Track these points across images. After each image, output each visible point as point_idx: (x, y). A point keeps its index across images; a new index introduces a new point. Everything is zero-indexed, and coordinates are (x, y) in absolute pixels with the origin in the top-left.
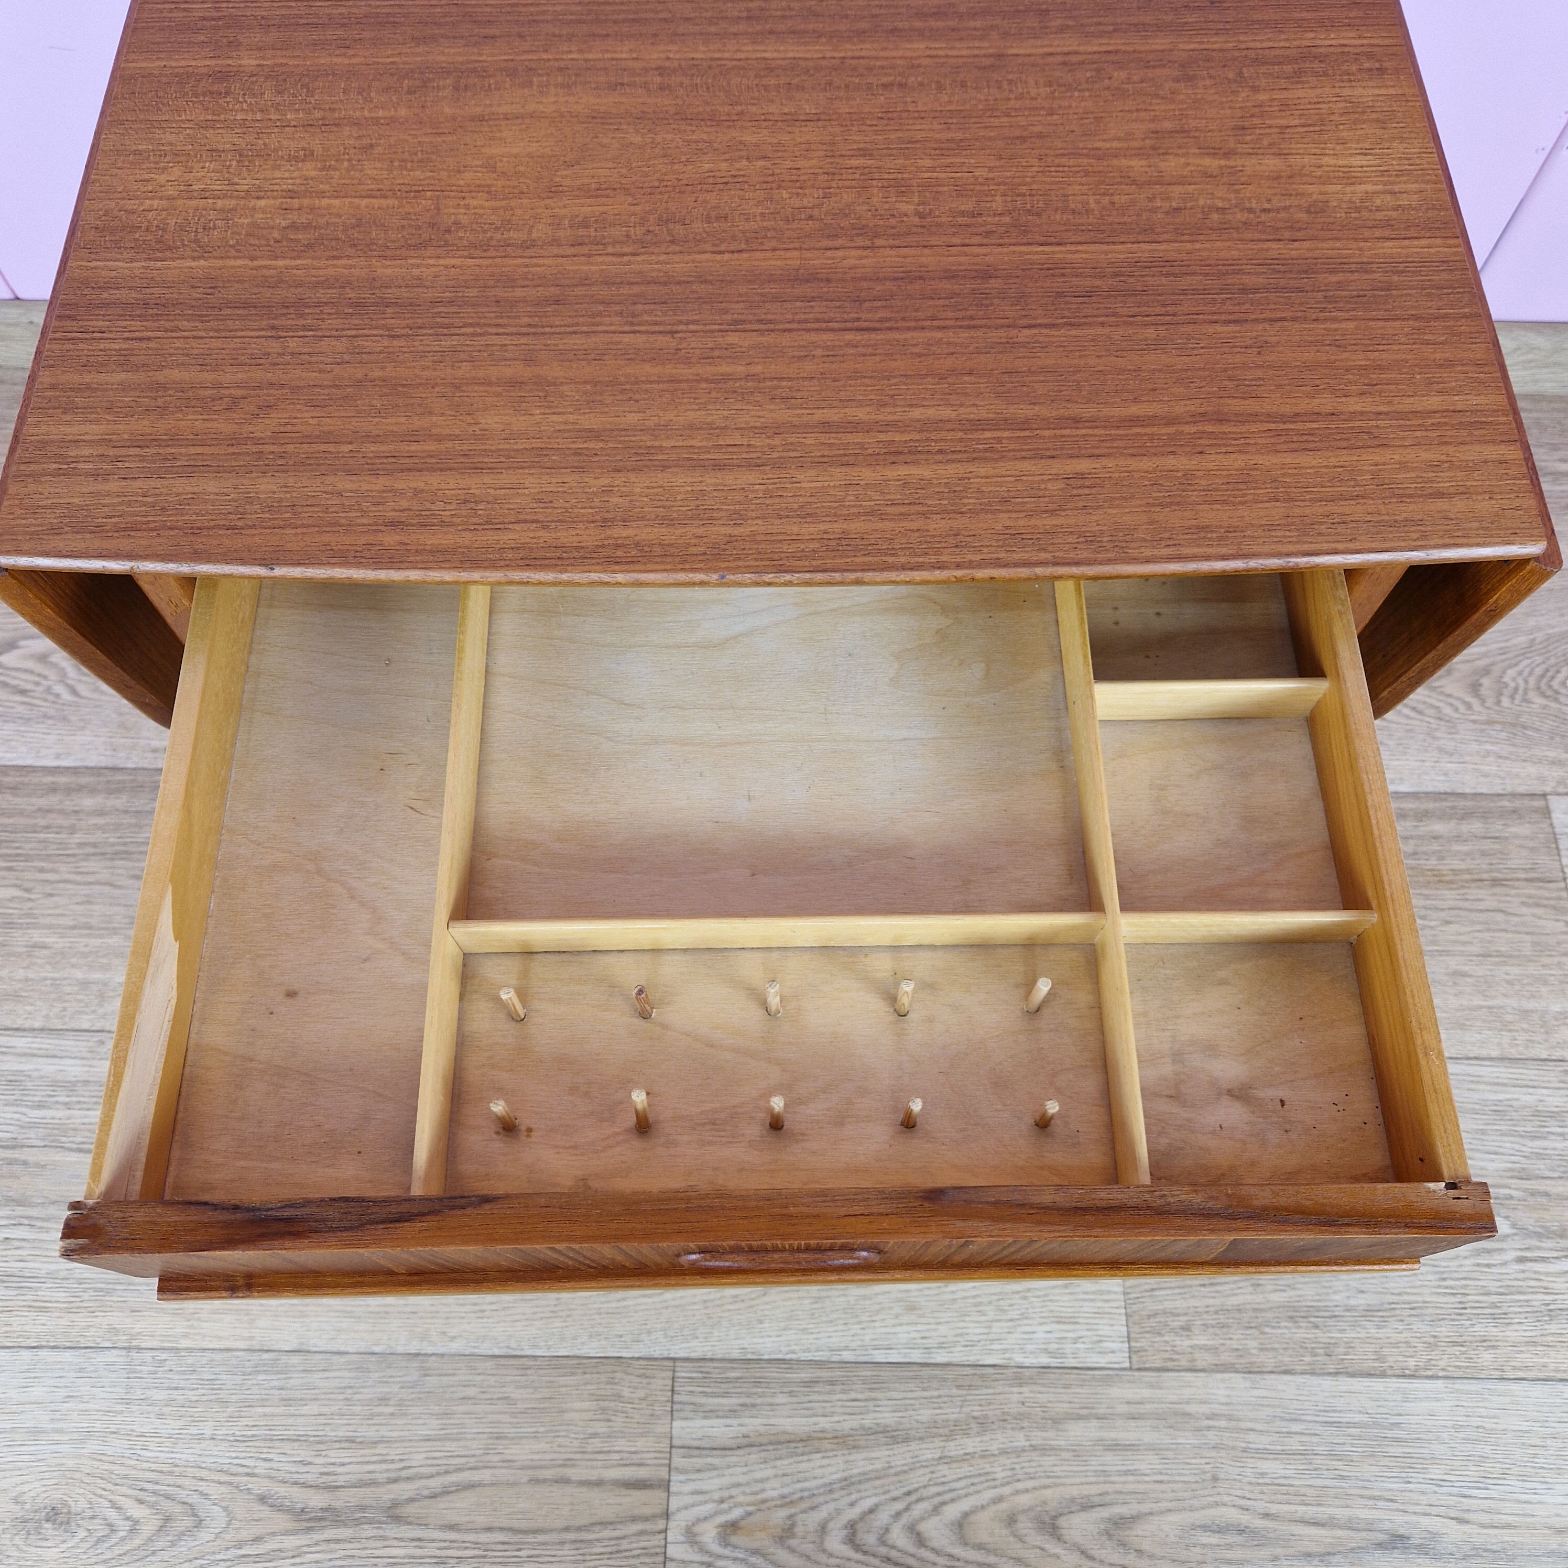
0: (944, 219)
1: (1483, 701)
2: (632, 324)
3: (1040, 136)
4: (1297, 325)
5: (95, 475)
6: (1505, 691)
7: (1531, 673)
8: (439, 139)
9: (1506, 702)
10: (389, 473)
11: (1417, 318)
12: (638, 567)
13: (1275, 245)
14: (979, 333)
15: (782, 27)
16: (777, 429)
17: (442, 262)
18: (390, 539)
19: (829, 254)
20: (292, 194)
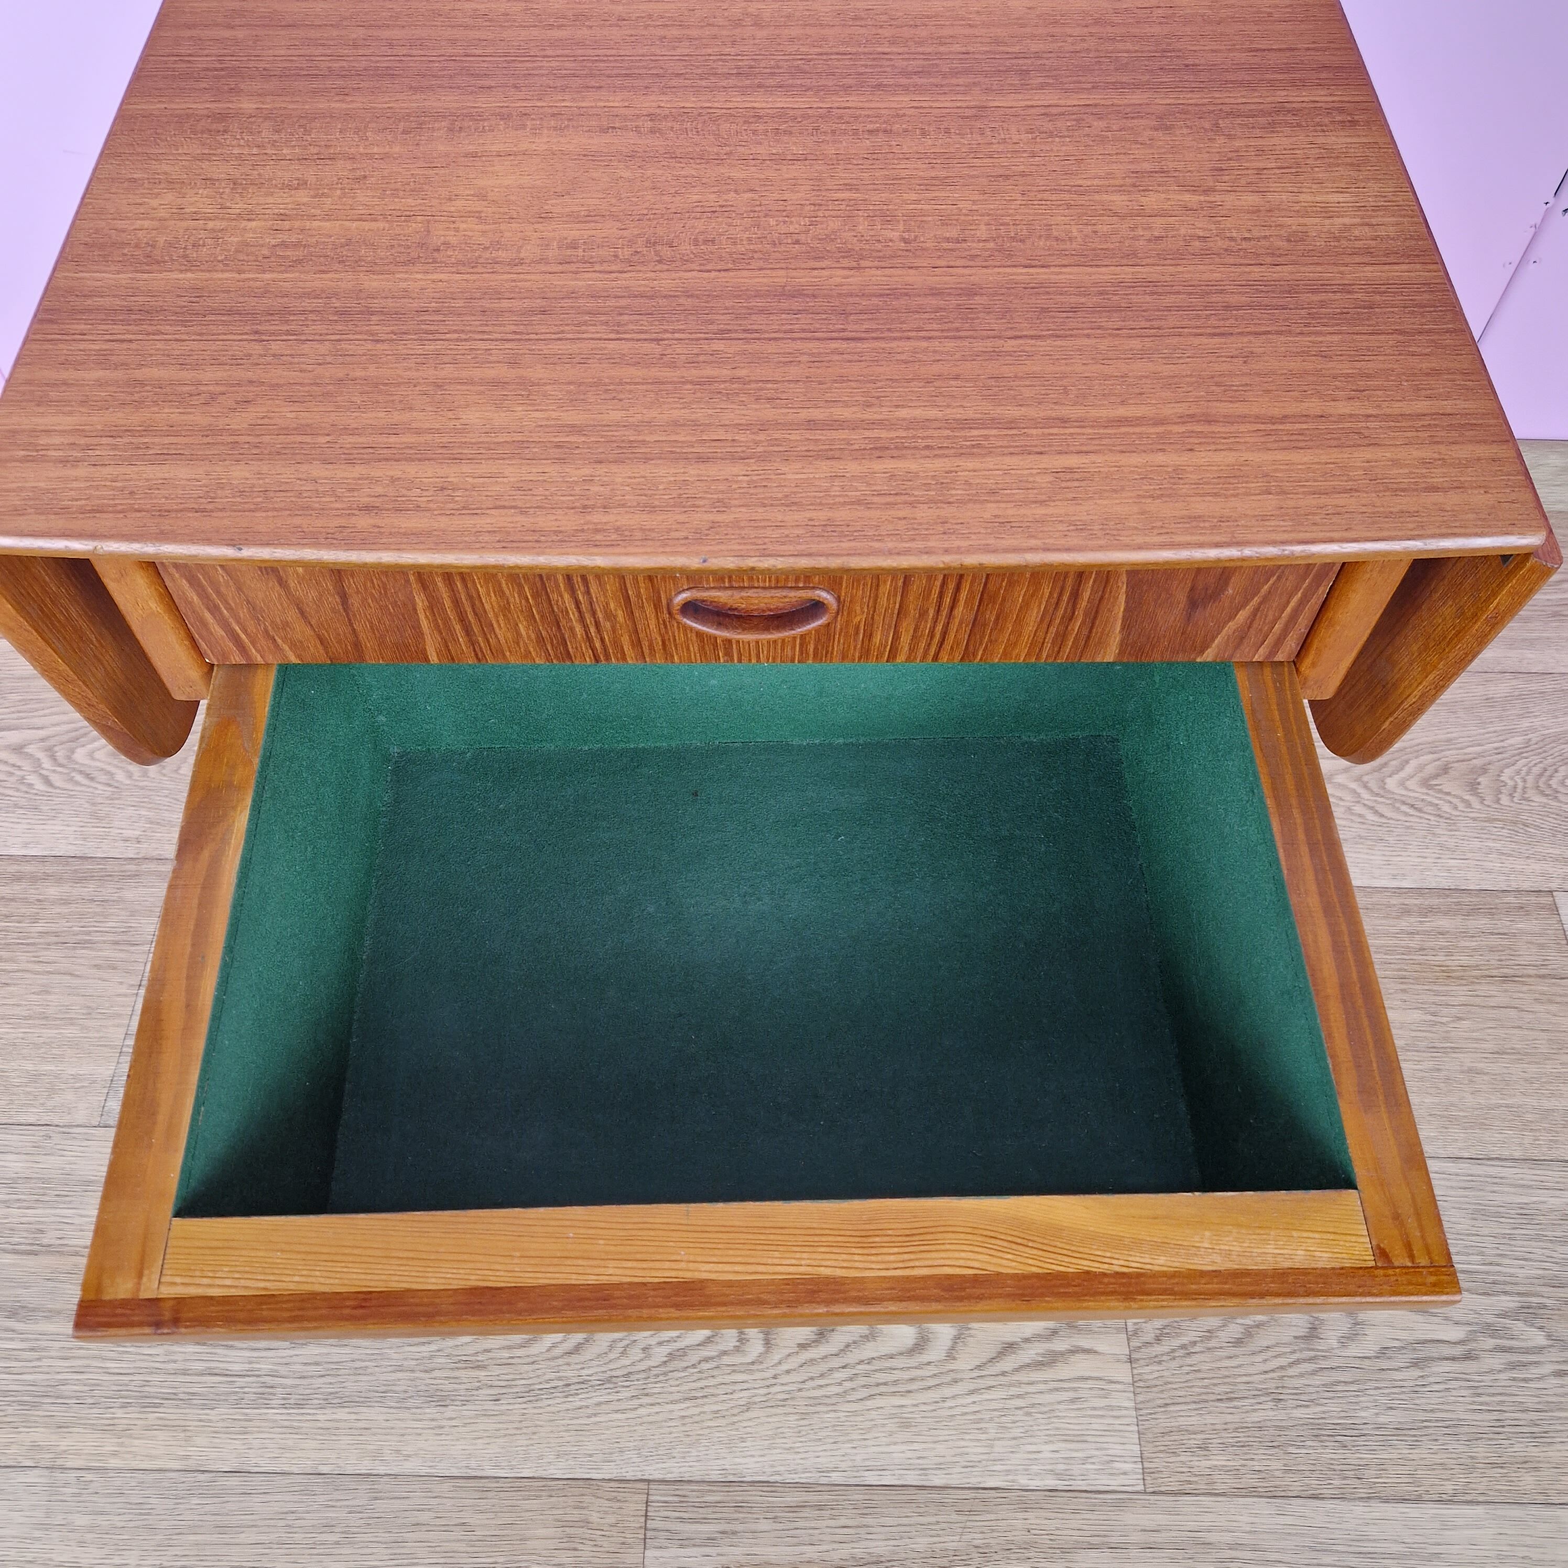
0: (929, 245)
1: (1482, 800)
2: (618, 332)
3: (1023, 174)
4: (1282, 338)
5: (64, 462)
6: (1504, 790)
7: (1528, 773)
8: (431, 172)
9: (1505, 800)
10: (366, 462)
11: (1401, 332)
12: (617, 550)
13: (1256, 269)
14: (966, 343)
15: (771, 82)
16: (763, 427)
17: (430, 277)
18: (363, 522)
19: (815, 273)
20: (283, 217)
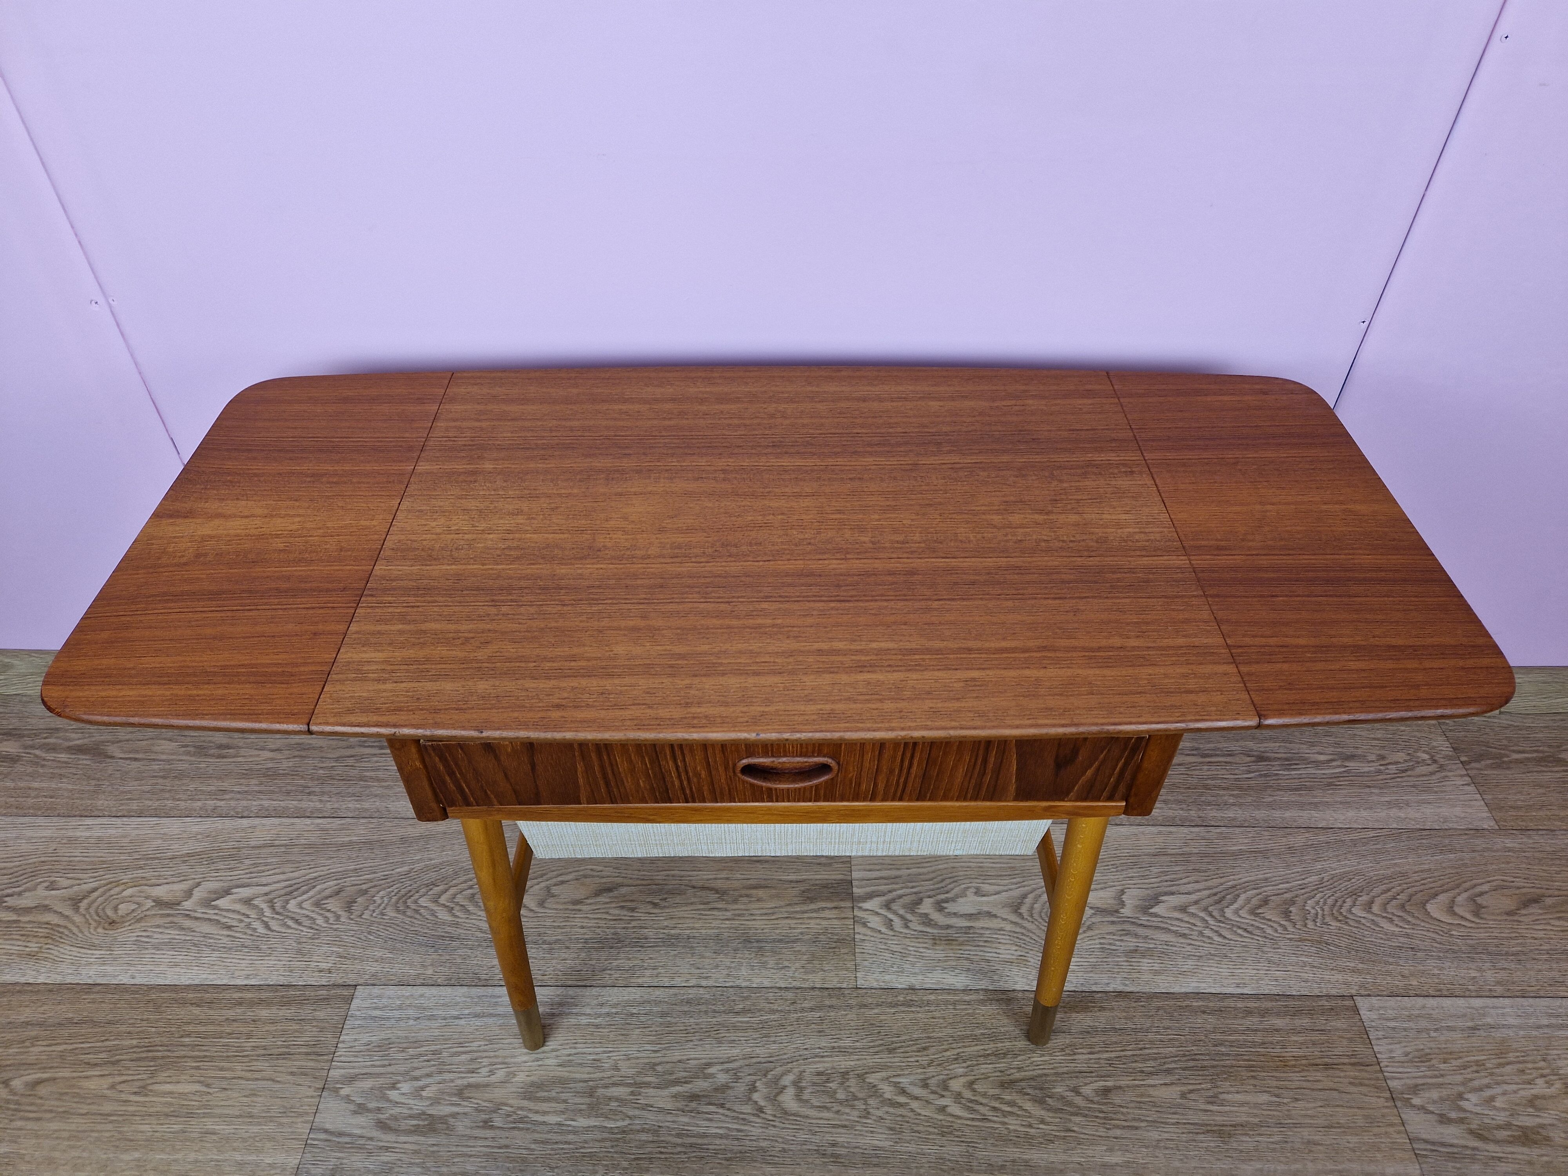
0: (886, 545)
1: (1294, 924)
2: (706, 598)
4: (1096, 600)
5: (378, 680)
6: (1308, 916)
7: (1325, 903)
9: (1310, 925)
14: (910, 603)
15: (792, 451)
16: (792, 654)
17: (595, 566)
19: (820, 562)
20: (509, 532)
